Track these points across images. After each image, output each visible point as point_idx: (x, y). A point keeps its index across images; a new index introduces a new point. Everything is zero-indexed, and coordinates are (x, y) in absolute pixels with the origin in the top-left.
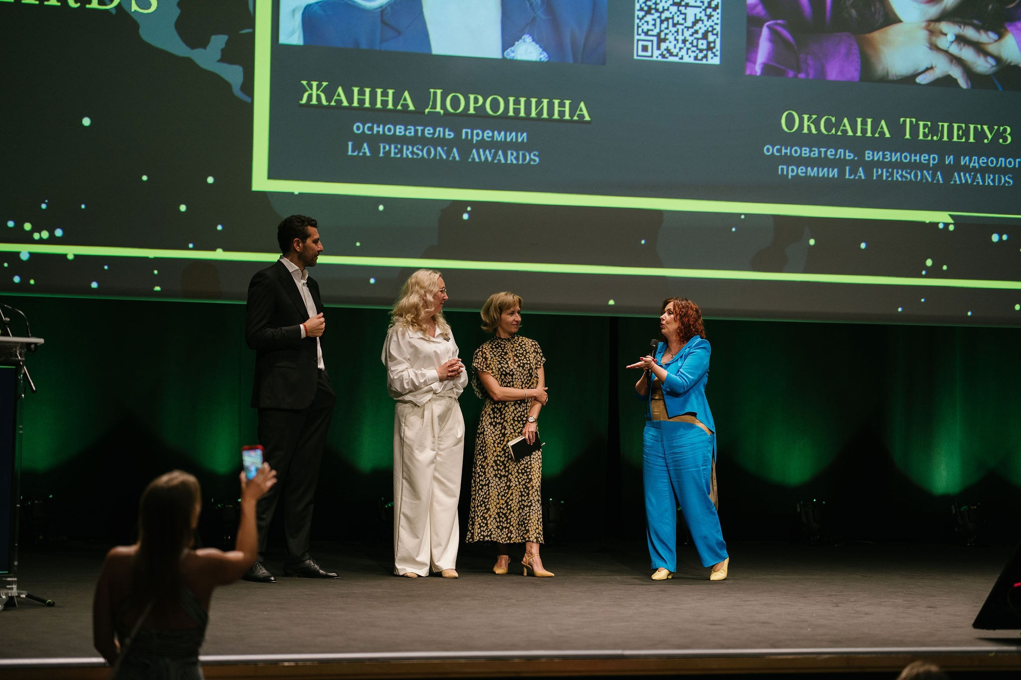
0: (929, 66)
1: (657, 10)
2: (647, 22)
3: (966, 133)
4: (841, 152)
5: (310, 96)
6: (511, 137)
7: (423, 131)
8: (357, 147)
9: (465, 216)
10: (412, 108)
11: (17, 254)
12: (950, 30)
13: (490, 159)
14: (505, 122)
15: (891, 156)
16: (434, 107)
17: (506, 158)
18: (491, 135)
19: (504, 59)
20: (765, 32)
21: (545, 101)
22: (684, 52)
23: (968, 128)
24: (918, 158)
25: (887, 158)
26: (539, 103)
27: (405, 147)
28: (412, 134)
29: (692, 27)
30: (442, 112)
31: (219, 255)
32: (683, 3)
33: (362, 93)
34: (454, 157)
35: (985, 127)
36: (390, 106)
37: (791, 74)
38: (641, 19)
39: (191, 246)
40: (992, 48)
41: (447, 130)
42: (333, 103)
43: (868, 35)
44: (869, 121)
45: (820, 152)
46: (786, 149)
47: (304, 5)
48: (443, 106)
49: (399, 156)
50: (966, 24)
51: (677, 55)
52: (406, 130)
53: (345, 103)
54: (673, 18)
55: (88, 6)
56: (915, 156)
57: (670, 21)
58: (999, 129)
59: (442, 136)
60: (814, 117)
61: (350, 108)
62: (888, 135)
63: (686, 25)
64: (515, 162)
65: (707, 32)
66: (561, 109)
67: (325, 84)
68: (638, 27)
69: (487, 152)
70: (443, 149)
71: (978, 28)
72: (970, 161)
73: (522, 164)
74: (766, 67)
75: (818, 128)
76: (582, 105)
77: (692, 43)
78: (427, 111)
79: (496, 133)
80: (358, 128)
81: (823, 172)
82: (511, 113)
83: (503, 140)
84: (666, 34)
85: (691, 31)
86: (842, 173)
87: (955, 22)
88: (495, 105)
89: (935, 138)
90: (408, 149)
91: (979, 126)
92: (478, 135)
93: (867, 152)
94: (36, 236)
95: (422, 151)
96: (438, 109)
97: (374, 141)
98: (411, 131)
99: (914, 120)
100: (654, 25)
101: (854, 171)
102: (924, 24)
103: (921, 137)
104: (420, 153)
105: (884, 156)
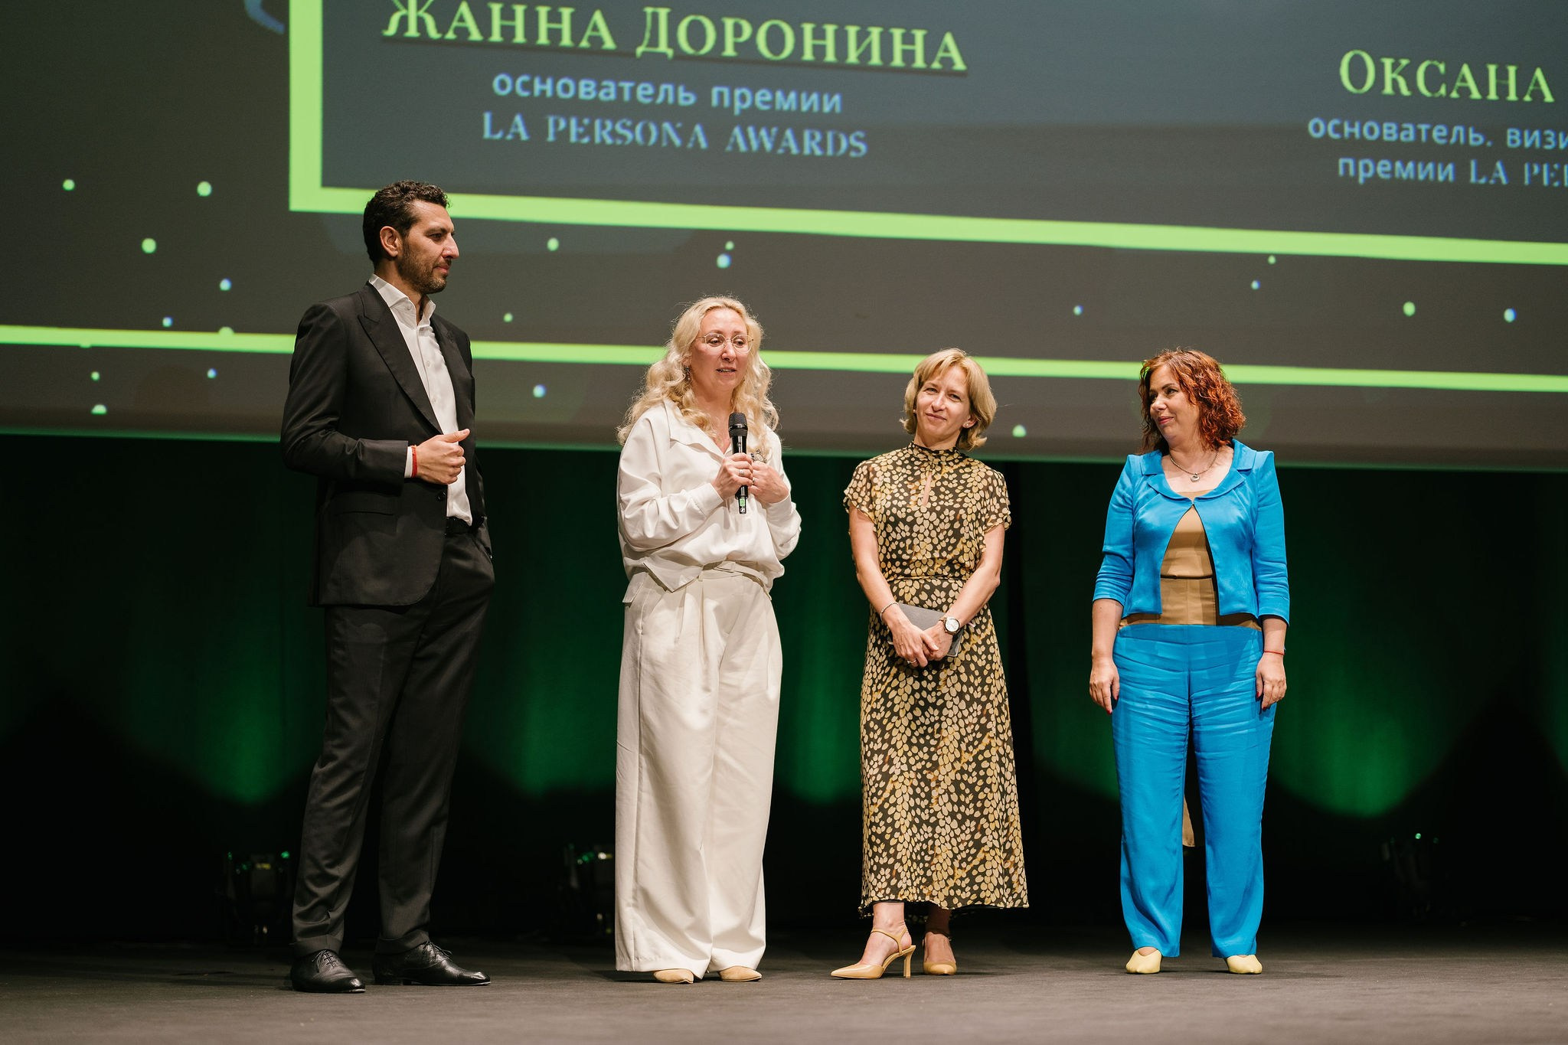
4: (1458, 132)
5: (404, 22)
6: (810, 102)
7: (633, 91)
8: (502, 122)
9: (723, 261)
10: (609, 44)
13: (768, 146)
14: (795, 74)
15: (1557, 139)
16: (654, 42)
17: (800, 145)
18: (768, 98)
21: (875, 33)
25: (1549, 143)
26: (862, 36)
27: (597, 123)
28: (612, 97)
30: (670, 52)
31: (226, 340)
33: (508, 14)
34: (697, 143)
36: (566, 41)
39: (167, 322)
41: (681, 89)
42: (450, 35)
44: (1512, 70)
45: (1418, 132)
46: (1352, 125)
48: (673, 41)
49: (586, 140)
52: (598, 88)
53: (475, 35)
59: (671, 100)
60: (1404, 62)
61: (485, 45)
62: (1549, 98)
64: (818, 152)
66: (909, 48)
69: (763, 133)
70: (673, 126)
73: (832, 158)
75: (1412, 84)
76: (948, 39)
78: (640, 50)
79: (779, 94)
80: (502, 84)
81: (1426, 171)
82: (808, 55)
83: (794, 107)
86: (1462, 171)
88: (775, 40)
90: (603, 127)
92: (743, 98)
93: (1509, 131)
95: (632, 129)
96: (663, 47)
97: (537, 110)
98: (609, 92)
101: (1486, 170)
104: (629, 135)
105: (1543, 139)
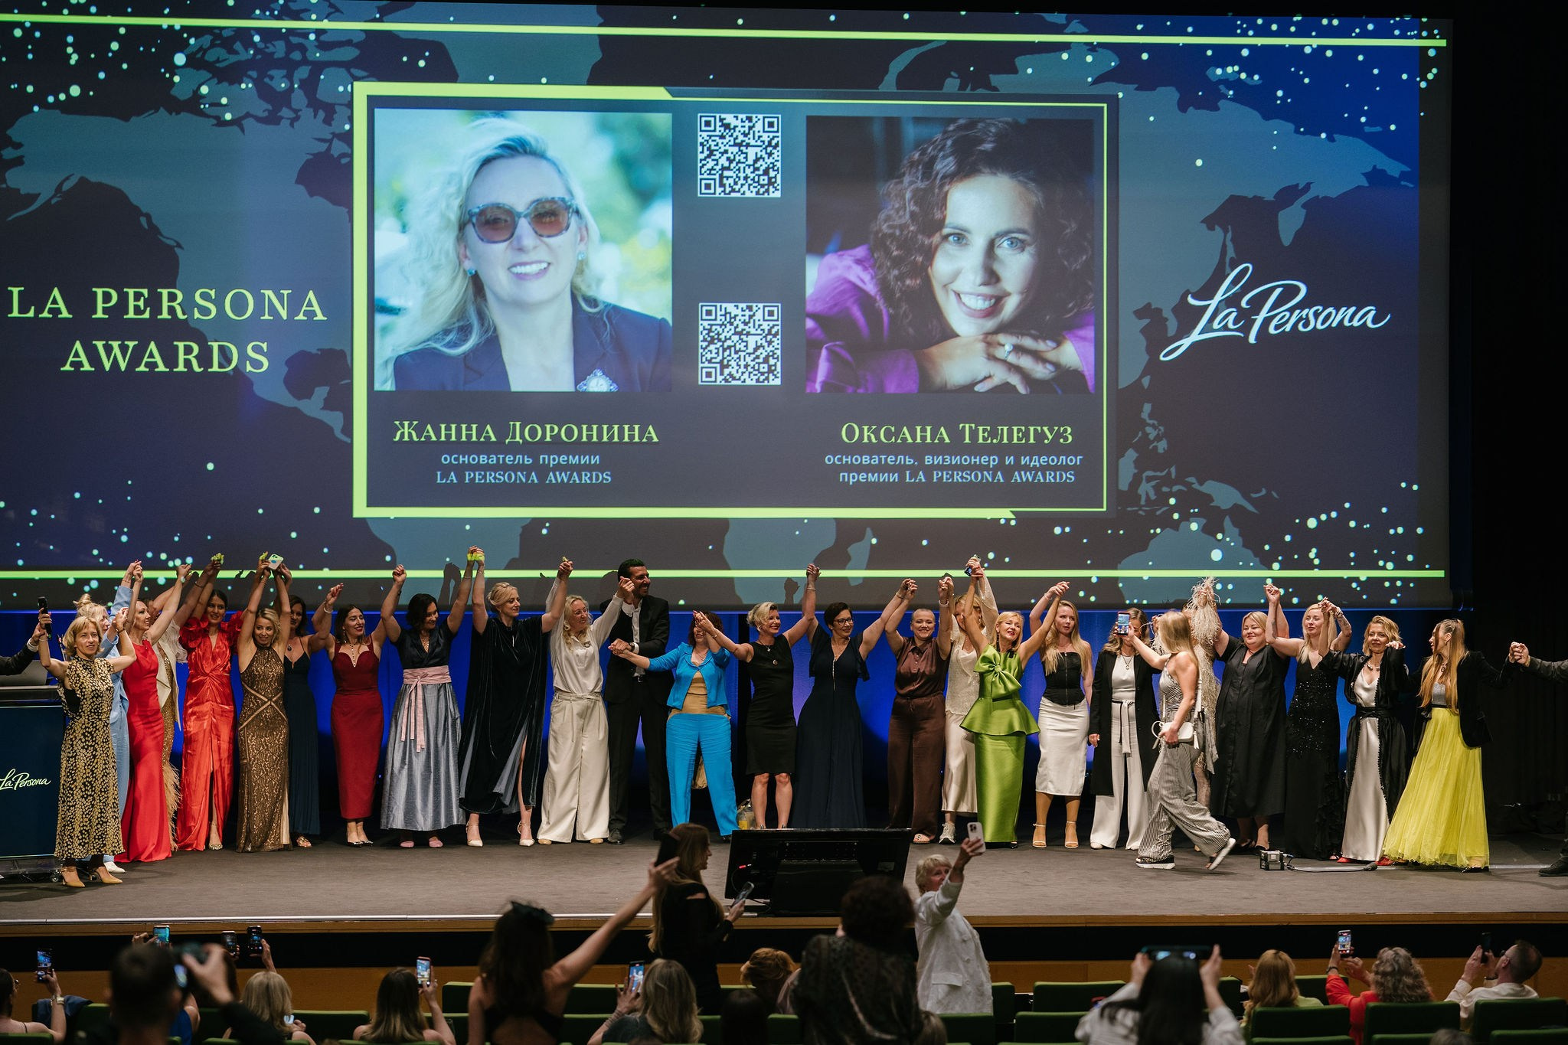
0: (988, 375)
1: (719, 340)
2: (711, 351)
3: (1026, 435)
4: (901, 458)
5: (402, 434)
6: (585, 460)
7: (504, 459)
8: (445, 476)
9: (544, 531)
10: (493, 439)
11: (155, 580)
12: (1008, 342)
13: (566, 480)
14: (578, 447)
15: (951, 460)
16: (514, 437)
17: (580, 479)
18: (566, 459)
19: (577, 391)
20: (824, 352)
21: (616, 427)
22: (746, 376)
23: (1028, 431)
24: (978, 460)
25: (947, 462)
26: (610, 429)
27: (488, 473)
28: (495, 462)
29: (753, 353)
30: (521, 441)
31: (326, 573)
32: (744, 332)
33: (448, 428)
34: (533, 481)
35: (1045, 429)
36: (474, 439)
37: (850, 390)
38: (704, 349)
39: (301, 567)
40: (1051, 355)
41: (526, 456)
42: (423, 439)
43: (926, 351)
44: (929, 428)
46: (847, 457)
47: (396, 355)
48: (522, 436)
49: (483, 481)
50: (1023, 335)
51: (739, 379)
52: (488, 459)
53: (434, 438)
54: (735, 346)
55: (210, 370)
56: (975, 458)
57: (733, 349)
58: (1059, 429)
59: (521, 462)
60: (874, 427)
61: (438, 442)
62: (947, 441)
63: (747, 351)
64: (589, 482)
65: (768, 356)
66: (631, 433)
67: (415, 423)
68: (702, 356)
69: (563, 474)
70: (522, 473)
71: (1035, 338)
72: (1031, 462)
73: (595, 484)
74: (824, 384)
75: (878, 437)
76: (651, 428)
77: (753, 368)
78: (507, 441)
79: (571, 457)
80: (446, 459)
81: (884, 477)
82: (584, 439)
83: (578, 462)
84: (729, 361)
85: (753, 356)
86: (902, 477)
87: (1012, 334)
88: (569, 433)
89: (995, 441)
90: (491, 475)
91: (1039, 428)
92: (554, 460)
93: (927, 456)
94: (171, 564)
95: (504, 476)
96: (518, 439)
97: (460, 470)
98: (493, 460)
99: (973, 425)
100: (717, 353)
101: (914, 475)
102: (981, 337)
103: (981, 441)
104: (501, 478)
105: (944, 460)
